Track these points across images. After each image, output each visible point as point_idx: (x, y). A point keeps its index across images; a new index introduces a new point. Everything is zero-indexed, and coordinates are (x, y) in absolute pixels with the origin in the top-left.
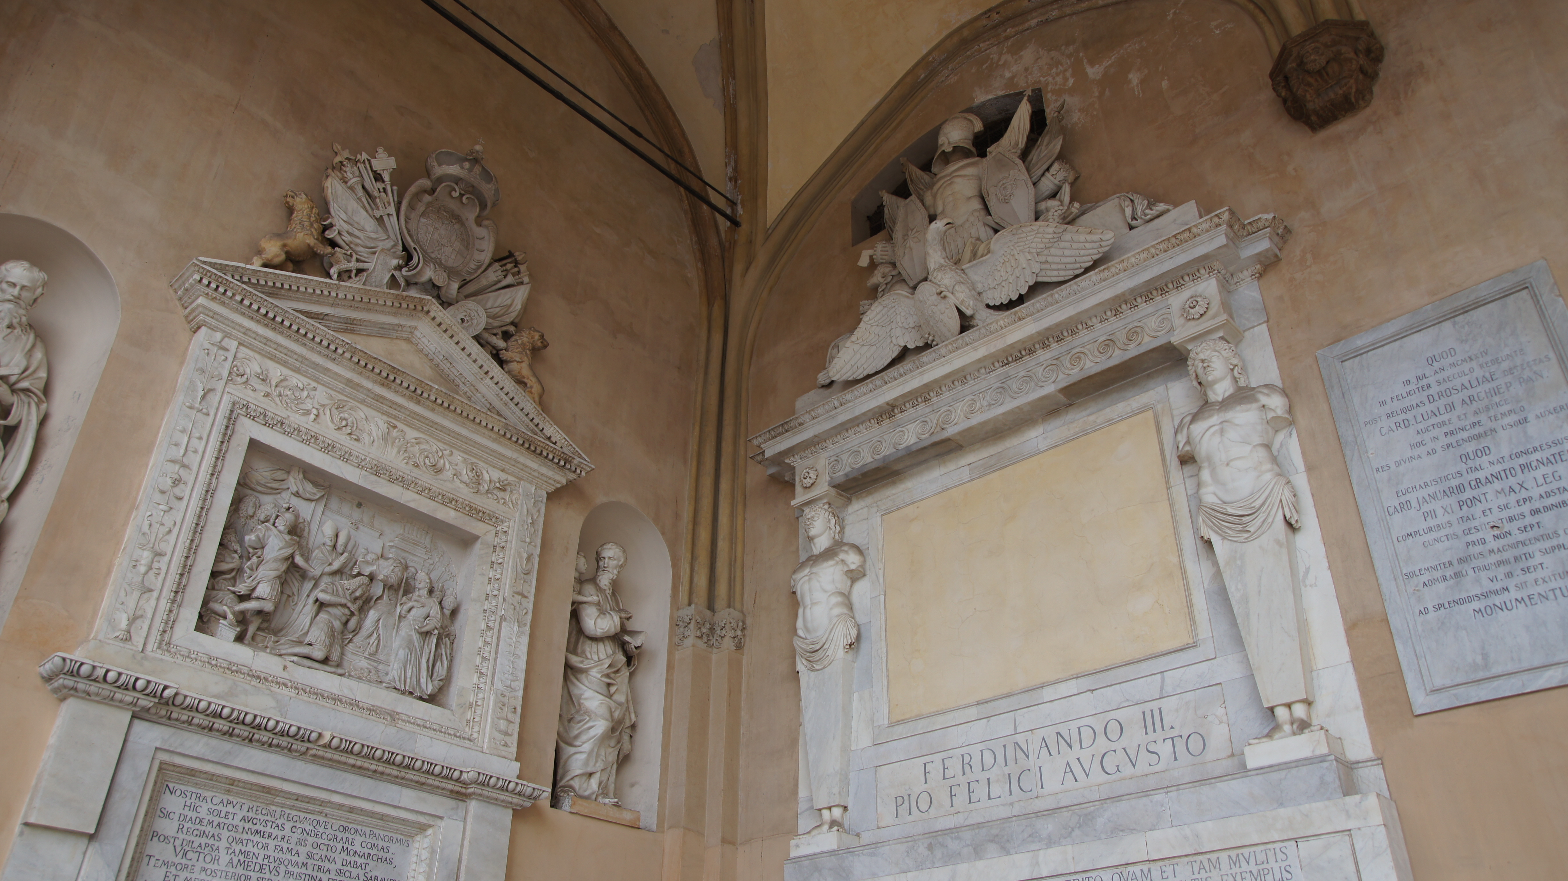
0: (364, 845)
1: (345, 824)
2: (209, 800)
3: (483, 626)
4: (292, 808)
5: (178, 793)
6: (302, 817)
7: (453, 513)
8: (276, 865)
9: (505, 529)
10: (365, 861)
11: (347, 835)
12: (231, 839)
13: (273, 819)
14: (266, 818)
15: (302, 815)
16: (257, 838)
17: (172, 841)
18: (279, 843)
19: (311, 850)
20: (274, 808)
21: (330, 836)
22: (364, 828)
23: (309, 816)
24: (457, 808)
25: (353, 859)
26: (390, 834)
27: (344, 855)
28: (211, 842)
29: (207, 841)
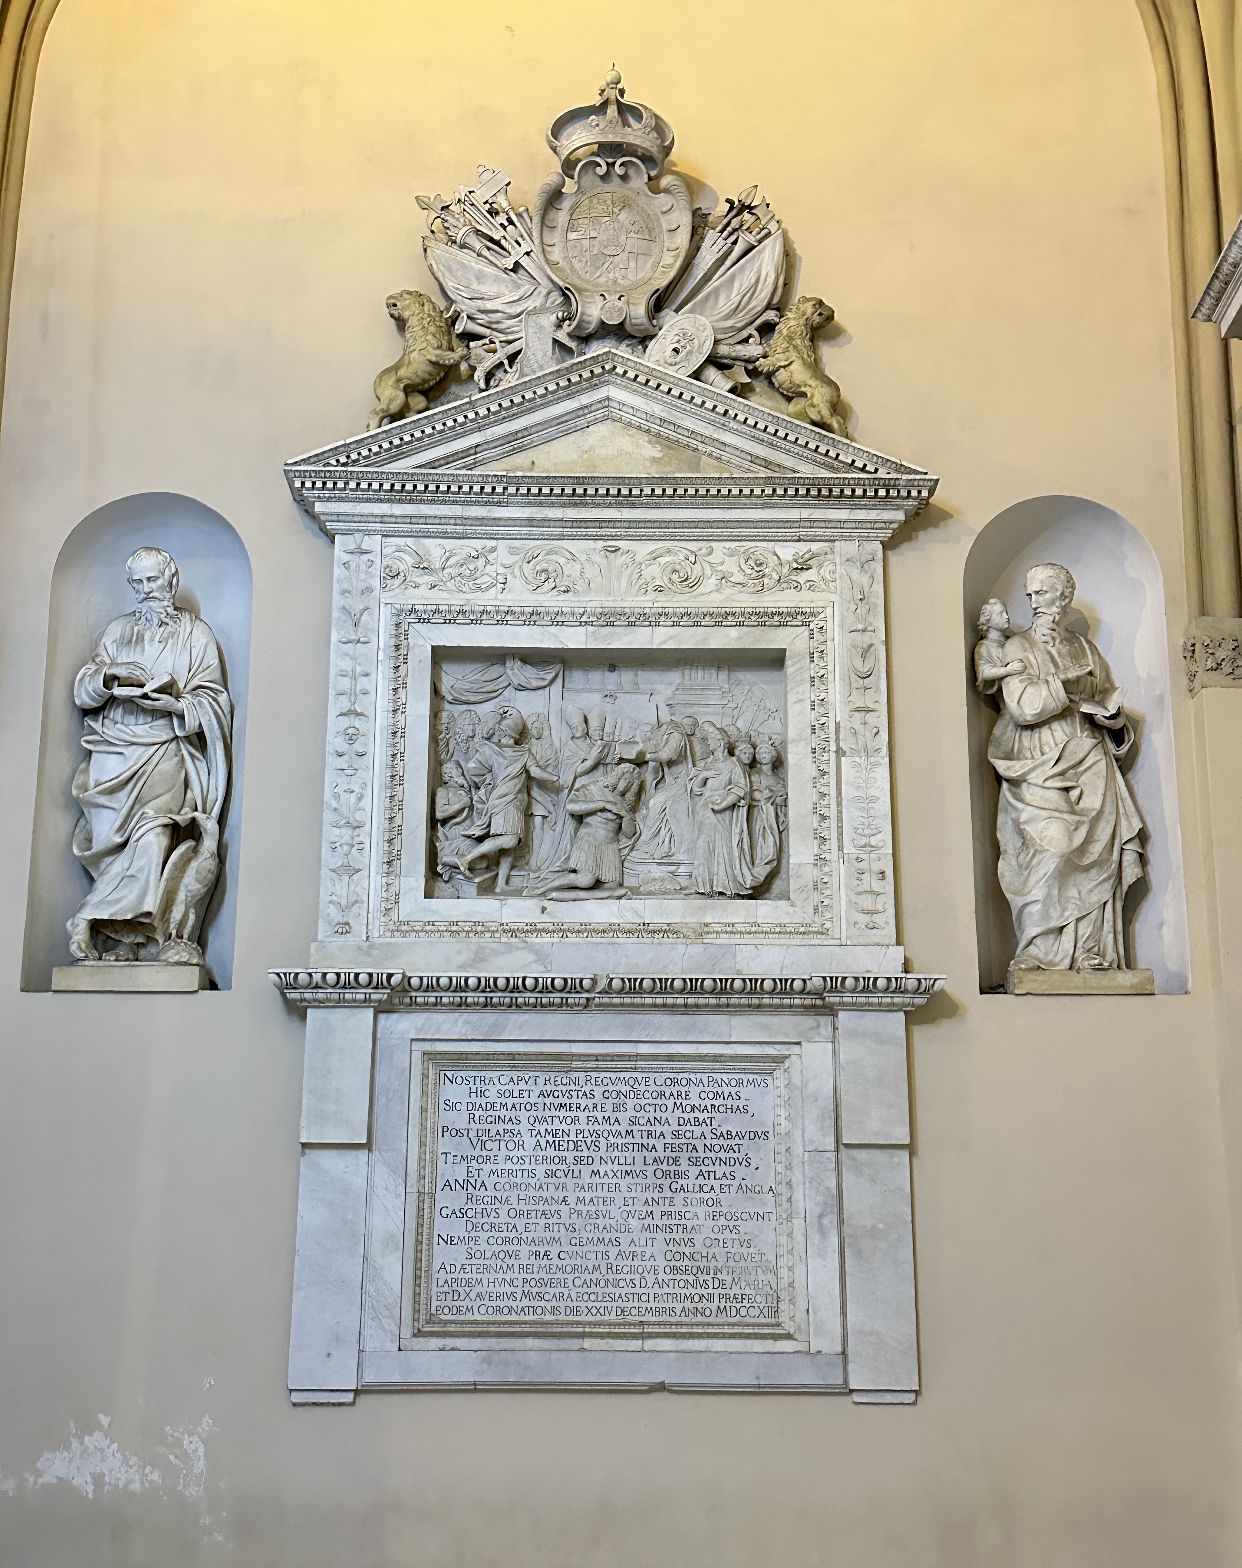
0: (703, 1095)
1: (672, 1076)
2: (496, 1081)
3: (815, 773)
4: (597, 1070)
5: (459, 1080)
6: (613, 1078)
7: (734, 632)
8: (594, 1139)
9: (822, 624)
10: (710, 1115)
11: (677, 1088)
12: (532, 1120)
13: (578, 1088)
14: (568, 1088)
15: (613, 1076)
16: (563, 1113)
17: (465, 1133)
18: (591, 1114)
19: (634, 1114)
20: (576, 1075)
21: (655, 1094)
22: (699, 1076)
23: (622, 1075)
24: (818, 1026)
25: (692, 1116)
26: (737, 1076)
27: (678, 1113)
28: (510, 1126)
29: (506, 1127)
